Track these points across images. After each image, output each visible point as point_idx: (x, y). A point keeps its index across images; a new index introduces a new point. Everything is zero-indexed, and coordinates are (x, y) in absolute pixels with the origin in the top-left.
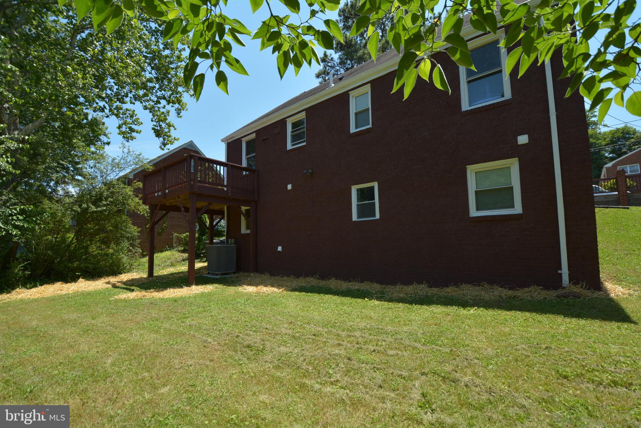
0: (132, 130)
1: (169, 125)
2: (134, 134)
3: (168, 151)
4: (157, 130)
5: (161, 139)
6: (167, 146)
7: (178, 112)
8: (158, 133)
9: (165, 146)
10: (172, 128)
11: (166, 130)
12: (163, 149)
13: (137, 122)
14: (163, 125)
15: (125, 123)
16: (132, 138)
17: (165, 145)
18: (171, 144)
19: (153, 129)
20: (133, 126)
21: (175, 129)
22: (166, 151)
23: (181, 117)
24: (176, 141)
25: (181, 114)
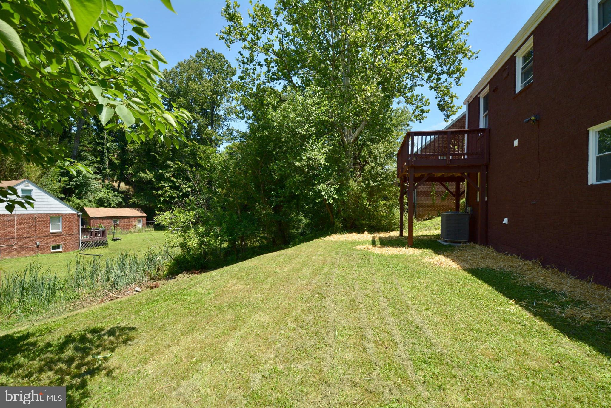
0: (423, 111)
1: (452, 97)
2: (425, 115)
3: (451, 122)
4: (441, 105)
5: (445, 112)
6: (451, 118)
7: (457, 80)
8: (441, 108)
9: (448, 118)
10: (454, 98)
11: (450, 102)
12: (447, 121)
13: (427, 103)
14: (447, 98)
15: (417, 108)
16: (423, 118)
17: (448, 116)
18: (454, 114)
19: (438, 105)
20: (424, 108)
21: (457, 98)
22: (450, 122)
23: (460, 85)
24: (459, 110)
25: (460, 82)
